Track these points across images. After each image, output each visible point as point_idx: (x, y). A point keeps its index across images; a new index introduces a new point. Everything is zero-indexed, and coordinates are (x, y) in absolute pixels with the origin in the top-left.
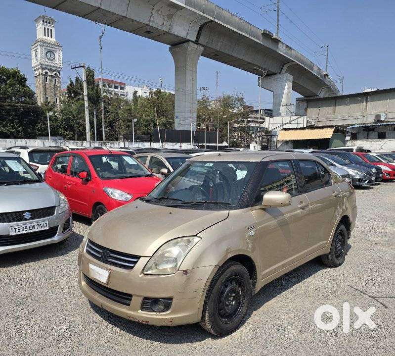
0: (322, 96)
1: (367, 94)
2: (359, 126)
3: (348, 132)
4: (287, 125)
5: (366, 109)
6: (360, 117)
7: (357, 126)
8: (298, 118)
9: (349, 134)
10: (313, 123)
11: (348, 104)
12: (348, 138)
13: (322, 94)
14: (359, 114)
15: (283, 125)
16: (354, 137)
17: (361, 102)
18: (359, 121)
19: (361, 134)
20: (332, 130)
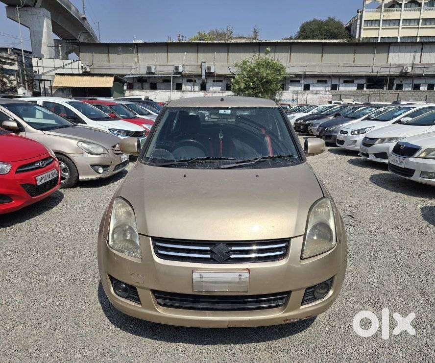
0: (81, 40)
1: (137, 45)
2: (133, 76)
3: (125, 82)
4: (60, 69)
5: (138, 60)
6: (134, 67)
7: (131, 76)
8: (71, 63)
9: (126, 84)
10: (88, 70)
11: (121, 53)
12: (125, 88)
13: (82, 39)
14: (132, 64)
15: (55, 69)
16: (131, 87)
17: (132, 52)
18: (133, 72)
19: (136, 85)
20: (112, 79)
